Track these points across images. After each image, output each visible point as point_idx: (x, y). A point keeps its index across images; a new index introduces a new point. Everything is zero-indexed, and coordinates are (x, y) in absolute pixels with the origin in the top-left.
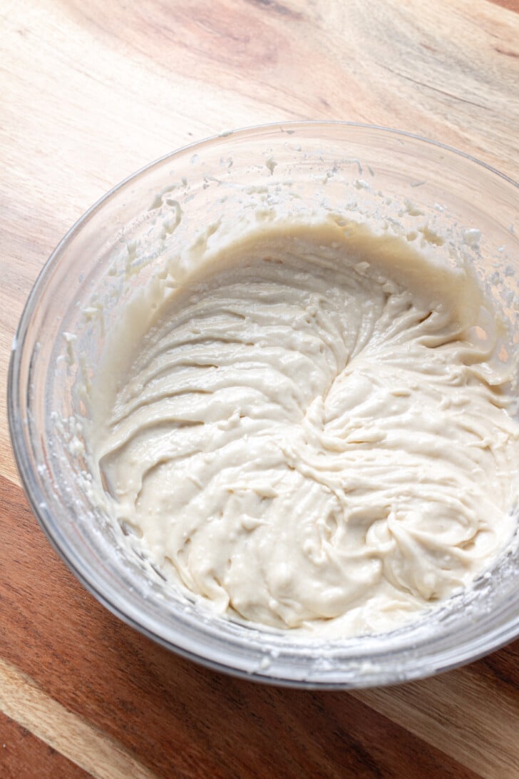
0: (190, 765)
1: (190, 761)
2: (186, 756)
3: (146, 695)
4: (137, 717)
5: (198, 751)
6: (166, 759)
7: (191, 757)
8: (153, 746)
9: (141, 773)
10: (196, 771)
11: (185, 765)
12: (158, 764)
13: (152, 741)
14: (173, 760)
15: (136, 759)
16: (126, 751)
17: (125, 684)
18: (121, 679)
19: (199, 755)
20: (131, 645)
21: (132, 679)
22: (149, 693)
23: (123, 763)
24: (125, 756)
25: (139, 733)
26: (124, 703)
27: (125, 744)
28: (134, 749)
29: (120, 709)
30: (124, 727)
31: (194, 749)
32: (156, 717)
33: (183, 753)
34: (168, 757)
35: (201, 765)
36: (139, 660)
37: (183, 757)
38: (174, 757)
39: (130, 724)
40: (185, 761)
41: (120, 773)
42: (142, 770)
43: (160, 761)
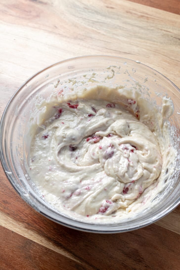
0: (26, 216)
1: (26, 215)
2: (25, 214)
3: (11, 198)
4: (9, 204)
5: (28, 212)
6: (18, 215)
7: (26, 214)
8: (14, 212)
9: (11, 220)
10: (28, 217)
11: (24, 216)
12: (16, 217)
13: (13, 211)
14: (20, 215)
15: (9, 217)
16: (6, 215)
17: (4, 196)
18: (2, 194)
19: (28, 213)
20: (5, 184)
21: (6, 194)
22: (12, 197)
23: (5, 218)
24: (5, 216)
25: (9, 209)
26: (4, 201)
27: (5, 213)
28: (8, 214)
29: (3, 203)
30: (5, 208)
31: (27, 211)
32: (15, 204)
33: (23, 213)
34: (19, 215)
35: (29, 215)
36: (8, 189)
37: (23, 214)
38: (21, 215)
39: (6, 207)
40: (24, 215)
41: (4, 221)
42: (11, 219)
43: (16, 216)
